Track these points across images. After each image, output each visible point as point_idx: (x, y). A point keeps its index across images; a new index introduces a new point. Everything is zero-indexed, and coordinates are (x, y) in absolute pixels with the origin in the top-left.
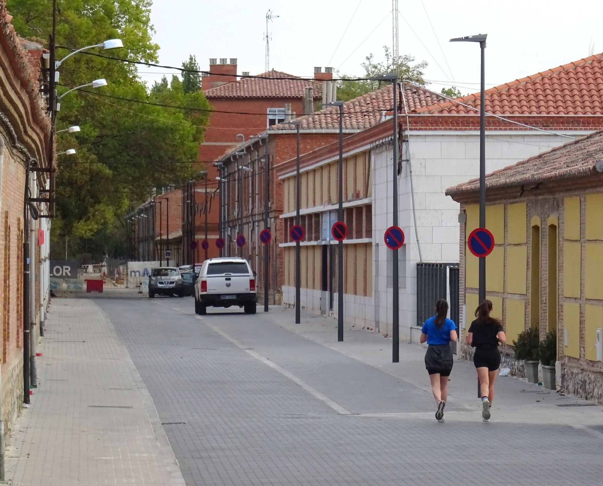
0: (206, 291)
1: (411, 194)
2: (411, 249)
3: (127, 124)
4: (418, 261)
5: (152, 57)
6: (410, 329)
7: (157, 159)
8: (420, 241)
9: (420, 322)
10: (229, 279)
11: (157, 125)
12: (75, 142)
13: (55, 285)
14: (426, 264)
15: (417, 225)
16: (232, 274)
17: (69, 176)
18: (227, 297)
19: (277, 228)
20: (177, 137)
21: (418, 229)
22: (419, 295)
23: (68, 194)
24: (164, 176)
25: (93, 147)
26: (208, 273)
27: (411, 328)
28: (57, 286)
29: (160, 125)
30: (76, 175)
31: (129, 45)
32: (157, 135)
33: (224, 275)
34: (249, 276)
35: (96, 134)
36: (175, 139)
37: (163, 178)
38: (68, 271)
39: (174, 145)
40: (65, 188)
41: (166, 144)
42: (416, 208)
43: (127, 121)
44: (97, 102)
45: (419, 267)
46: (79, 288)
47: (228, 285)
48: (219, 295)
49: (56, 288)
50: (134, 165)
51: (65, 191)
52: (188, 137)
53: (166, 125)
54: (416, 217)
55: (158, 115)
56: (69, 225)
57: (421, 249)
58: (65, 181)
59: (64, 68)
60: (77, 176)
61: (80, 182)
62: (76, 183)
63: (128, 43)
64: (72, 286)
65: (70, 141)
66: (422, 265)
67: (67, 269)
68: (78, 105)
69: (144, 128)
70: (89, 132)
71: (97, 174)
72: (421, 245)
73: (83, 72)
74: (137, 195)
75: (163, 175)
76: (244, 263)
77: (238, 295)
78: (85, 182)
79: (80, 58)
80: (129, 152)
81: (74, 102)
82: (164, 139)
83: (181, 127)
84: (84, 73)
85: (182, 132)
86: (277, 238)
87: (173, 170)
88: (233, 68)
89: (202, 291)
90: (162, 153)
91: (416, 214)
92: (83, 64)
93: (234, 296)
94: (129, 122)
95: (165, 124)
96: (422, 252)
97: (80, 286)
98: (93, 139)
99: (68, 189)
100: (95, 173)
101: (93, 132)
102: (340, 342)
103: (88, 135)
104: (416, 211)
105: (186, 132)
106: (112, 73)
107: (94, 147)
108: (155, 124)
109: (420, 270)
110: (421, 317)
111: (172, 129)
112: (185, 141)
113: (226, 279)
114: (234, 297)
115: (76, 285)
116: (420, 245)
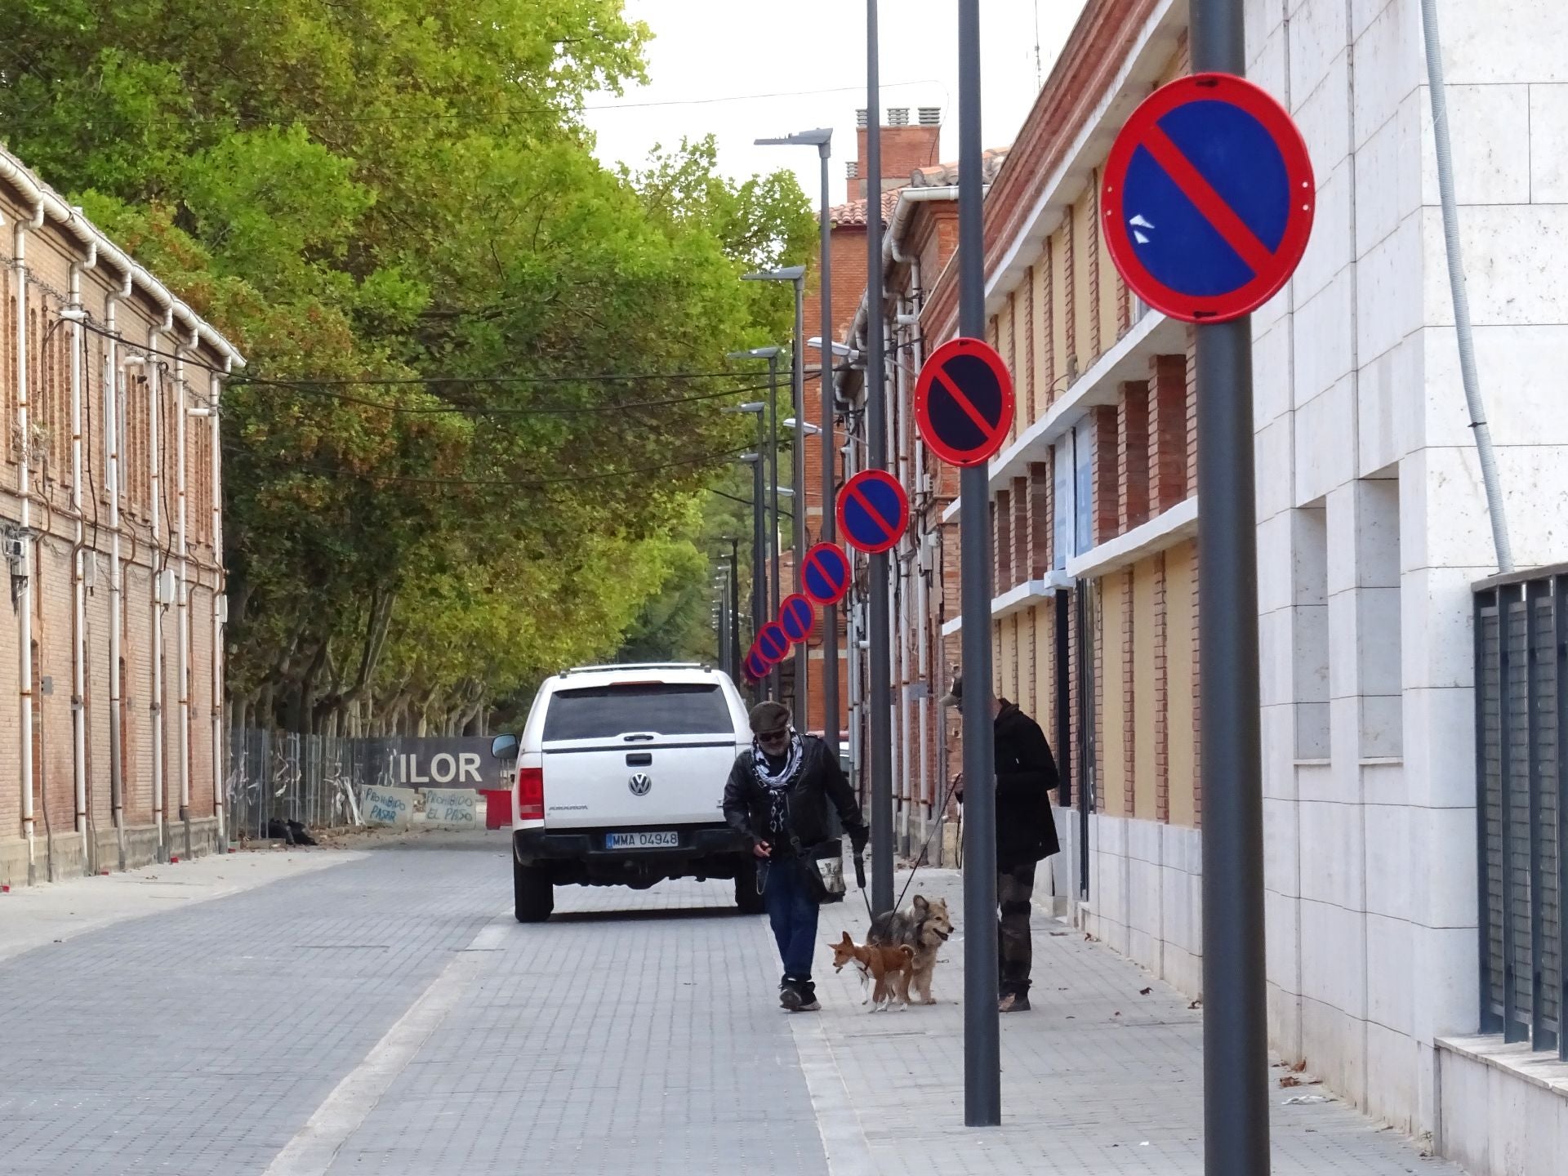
0: (542, 816)
1: (1426, 93)
2: (1431, 485)
3: (527, 268)
4: (1483, 569)
5: (627, 64)
6: (1429, 1054)
7: (630, 384)
8: (1495, 428)
9: (1500, 1010)
10: (646, 761)
11: (625, 270)
12: (341, 323)
13: (390, 809)
14: (1537, 583)
15: (1474, 315)
16: (659, 738)
17: (320, 439)
18: (638, 842)
19: (945, 570)
20: (695, 310)
21: (1480, 342)
22: (1494, 813)
23: (320, 498)
24: (657, 441)
25: (421, 349)
26: (548, 735)
27: (1438, 1049)
28: (397, 810)
29: (637, 267)
30: (345, 435)
31: (553, 24)
32: (627, 304)
33: (619, 740)
34: (732, 744)
35: (421, 300)
36: (687, 315)
37: (651, 446)
38: (472, 768)
39: (684, 334)
40: (309, 481)
41: (661, 334)
42: (1461, 192)
43: (527, 258)
44: (434, 201)
45: (1492, 611)
46: (465, 816)
47: (640, 788)
48: (598, 834)
49: (392, 818)
50: (556, 407)
51: (309, 489)
52: (732, 309)
53: (658, 269)
54: (1464, 261)
55: (631, 237)
56: (332, 603)
57: (1503, 483)
58: (307, 454)
59: (318, 87)
60: (349, 440)
61: (362, 460)
62: (346, 462)
63: (548, 19)
64: (441, 810)
65: (326, 320)
66: (1509, 590)
67: (470, 761)
68: (356, 205)
69: (584, 282)
70: (397, 296)
71: (422, 432)
72: (1501, 460)
73: (385, 98)
74: (629, 525)
75: (652, 437)
76: (711, 688)
77: (685, 831)
78: (383, 459)
79: (376, 57)
80: (541, 362)
81: (343, 192)
82: (650, 318)
83: (706, 277)
84: (388, 104)
85: (709, 293)
86: (946, 607)
87: (685, 423)
88: (926, 136)
89: (525, 816)
90: (645, 364)
91: (1463, 239)
92: (384, 72)
93: (669, 835)
94: (533, 264)
95: (651, 265)
96: (1509, 508)
97: (469, 810)
98: (411, 318)
99: (321, 483)
100: (415, 429)
101: (411, 295)
102: (984, 1134)
103: (394, 305)
104: (1462, 218)
105: (726, 292)
106: (491, 112)
107: (428, 348)
108: (622, 265)
109: (1496, 631)
110: (1510, 974)
111: (677, 282)
112: (721, 321)
113: (632, 761)
114: (670, 841)
115: (454, 808)
116: (1496, 454)
